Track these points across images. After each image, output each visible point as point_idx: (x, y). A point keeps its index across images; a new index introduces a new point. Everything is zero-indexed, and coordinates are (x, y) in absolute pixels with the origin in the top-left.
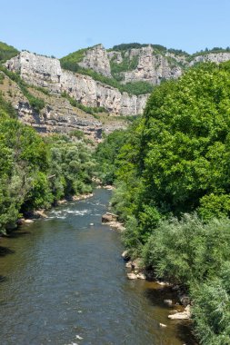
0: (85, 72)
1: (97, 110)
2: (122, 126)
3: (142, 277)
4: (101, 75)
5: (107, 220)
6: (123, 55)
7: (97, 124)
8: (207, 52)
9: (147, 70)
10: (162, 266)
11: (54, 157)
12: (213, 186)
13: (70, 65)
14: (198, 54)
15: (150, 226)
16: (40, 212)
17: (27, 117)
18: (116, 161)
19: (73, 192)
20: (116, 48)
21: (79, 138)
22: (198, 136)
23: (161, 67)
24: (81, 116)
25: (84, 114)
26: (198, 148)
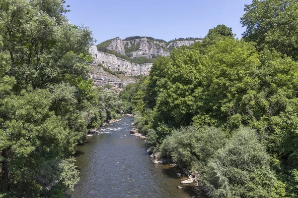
0: (111, 52)
1: (118, 73)
4: (120, 54)
5: (133, 133)
6: (131, 42)
7: (119, 81)
8: (176, 40)
9: (145, 50)
11: (100, 99)
12: (198, 111)
13: (102, 48)
14: (171, 42)
15: (163, 134)
16: (95, 130)
18: (132, 101)
19: (110, 118)
20: (127, 39)
21: (109, 89)
23: (152, 49)
24: (109, 77)
25: (111, 75)
26: (188, 91)
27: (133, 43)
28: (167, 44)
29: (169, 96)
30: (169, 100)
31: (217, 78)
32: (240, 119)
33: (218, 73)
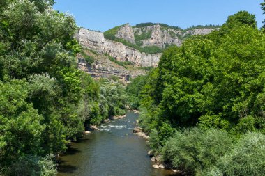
0: (119, 40)
1: (127, 64)
2: (143, 73)
3: (162, 167)
4: (129, 42)
5: (136, 132)
7: (126, 72)
8: (194, 28)
9: (157, 39)
10: (176, 160)
11: (102, 93)
12: (206, 110)
13: (110, 36)
14: (188, 29)
15: (166, 135)
16: (94, 127)
17: (83, 68)
18: (139, 95)
19: (113, 114)
20: (138, 26)
21: (115, 81)
22: (196, 79)
23: (165, 37)
24: (116, 67)
25: (118, 66)
26: (196, 87)
27: (144, 29)
28: (183, 32)
29: (175, 92)
30: (175, 97)
31: (229, 73)
32: (253, 122)
33: (230, 67)
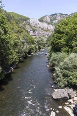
1: (47, 30)
4: (48, 22)
5: (46, 54)
8: (73, 14)
11: (35, 41)
13: (41, 20)
17: (32, 33)
20: (51, 15)
21: (43, 37)
25: (44, 31)
27: (54, 16)
28: (69, 16)
